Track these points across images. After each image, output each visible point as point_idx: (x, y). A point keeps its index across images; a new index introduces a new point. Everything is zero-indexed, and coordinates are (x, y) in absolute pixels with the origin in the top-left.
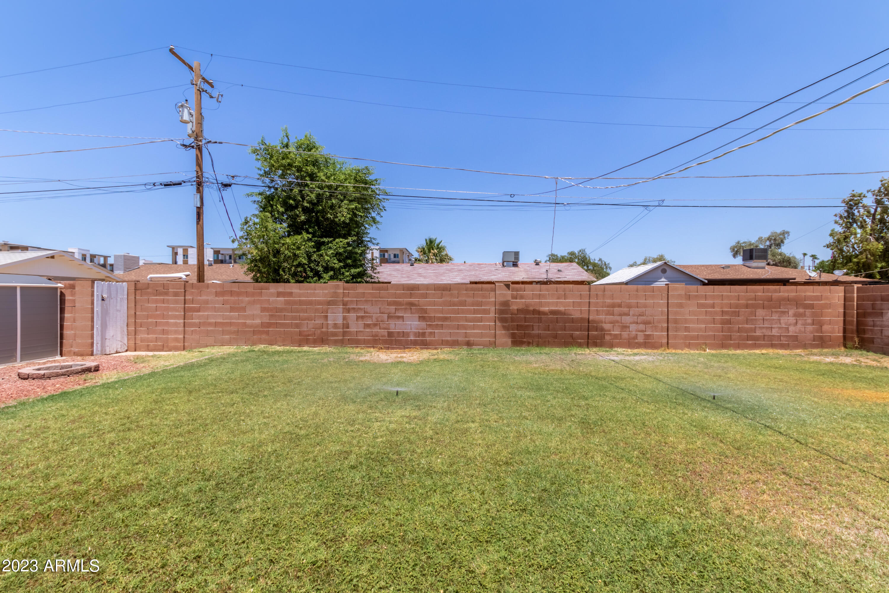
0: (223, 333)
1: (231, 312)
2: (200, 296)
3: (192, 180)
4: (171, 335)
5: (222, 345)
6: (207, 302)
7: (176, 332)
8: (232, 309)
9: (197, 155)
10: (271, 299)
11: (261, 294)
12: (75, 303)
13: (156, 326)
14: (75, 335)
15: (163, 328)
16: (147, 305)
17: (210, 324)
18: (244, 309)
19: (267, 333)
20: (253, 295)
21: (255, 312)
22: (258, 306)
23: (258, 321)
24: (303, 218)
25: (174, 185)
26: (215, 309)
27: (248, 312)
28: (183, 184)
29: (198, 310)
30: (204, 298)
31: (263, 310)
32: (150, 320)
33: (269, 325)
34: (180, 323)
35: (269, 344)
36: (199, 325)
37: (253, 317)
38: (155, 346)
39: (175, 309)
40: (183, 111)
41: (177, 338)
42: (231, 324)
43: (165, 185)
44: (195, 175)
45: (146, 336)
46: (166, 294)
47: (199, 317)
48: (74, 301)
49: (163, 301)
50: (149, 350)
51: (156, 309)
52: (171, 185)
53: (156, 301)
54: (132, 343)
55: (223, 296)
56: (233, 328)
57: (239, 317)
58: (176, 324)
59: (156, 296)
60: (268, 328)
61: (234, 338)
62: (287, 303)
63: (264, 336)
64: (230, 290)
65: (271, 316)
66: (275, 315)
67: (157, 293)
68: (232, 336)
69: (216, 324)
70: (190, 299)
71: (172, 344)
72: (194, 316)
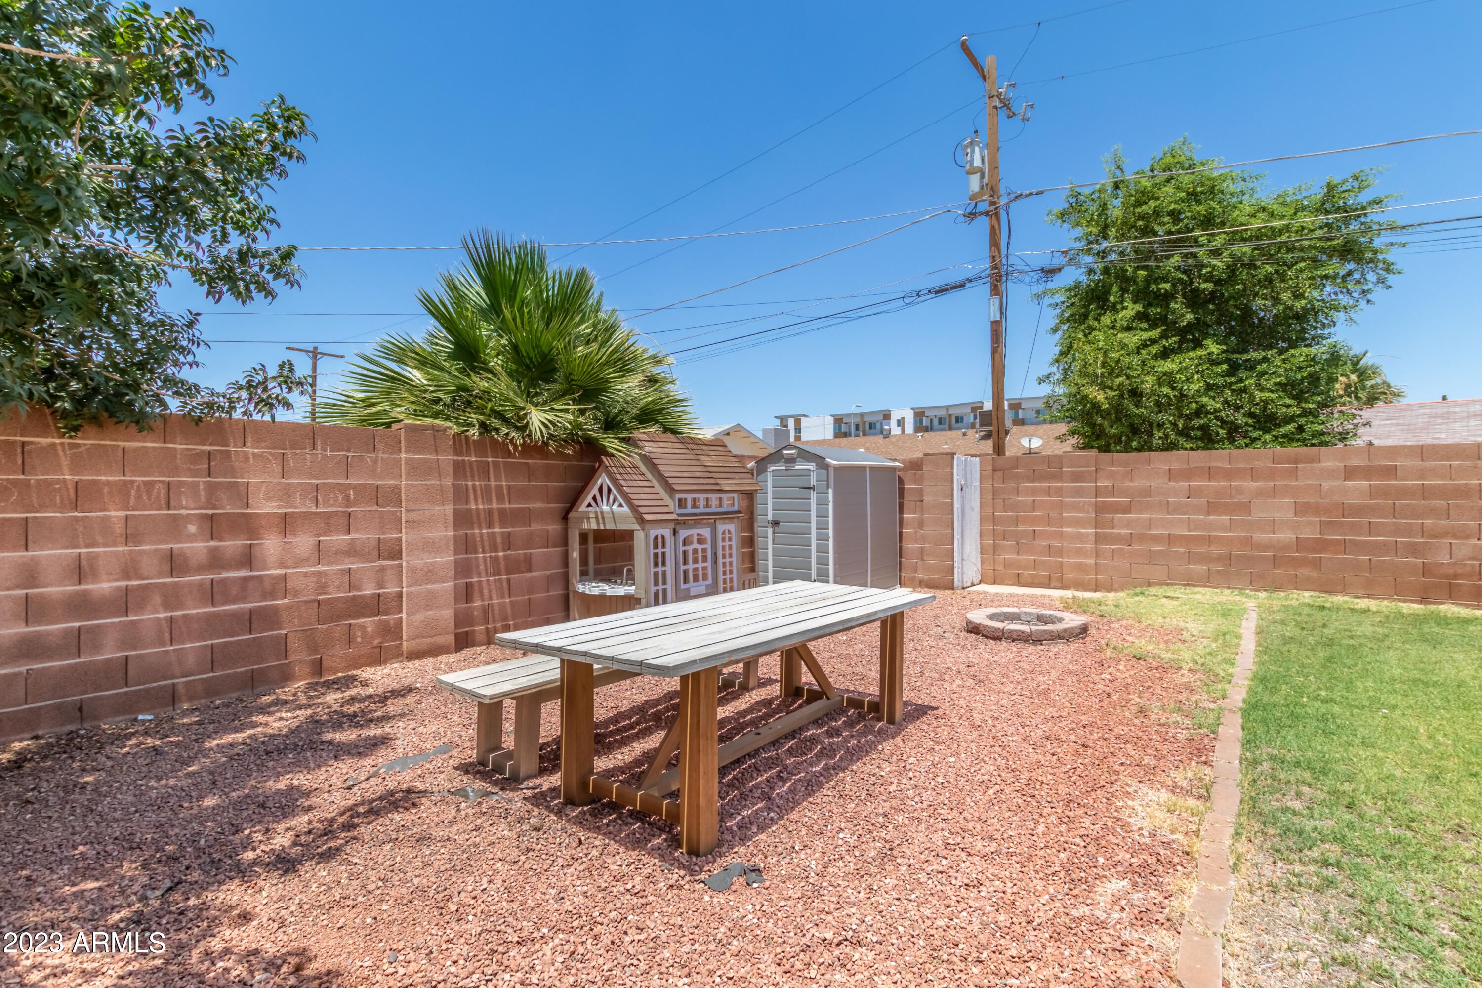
0: (1190, 558)
1: (1209, 514)
2: (1131, 481)
3: (983, 275)
4: (1068, 557)
5: (1188, 585)
6: (1147, 492)
7: (1079, 552)
8: (1211, 508)
9: (993, 228)
10: (1326, 484)
11: (1294, 474)
12: (922, 496)
13: (1034, 540)
14: (922, 551)
15: (1049, 543)
16: (1014, 498)
17: (1156, 539)
18: (1246, 508)
19: (1317, 564)
20: (1271, 475)
21: (1277, 516)
22: (1288, 501)
23: (1287, 536)
24: (1189, 316)
25: (953, 288)
26: (1168, 508)
27: (1258, 514)
28: (967, 285)
29: (1127, 509)
30: (1139, 483)
31: (1301, 509)
32: (1021, 527)
33: (1322, 545)
34: (1087, 535)
35: (1321, 591)
36: (1129, 540)
37: (1272, 526)
38: (1033, 576)
39: (1075, 507)
40: (973, 152)
41: (1081, 564)
42: (1209, 540)
43: (936, 293)
44: (989, 265)
45: (1015, 556)
46: (1058, 477)
47: (1129, 524)
48: (920, 492)
49: (1048, 492)
50: (1019, 584)
51: (1034, 506)
52: (947, 290)
53: (1034, 492)
54: (989, 567)
55: (1188, 478)
56: (1214, 550)
57: (1232, 525)
58: (1078, 537)
59: (1034, 481)
60: (1321, 552)
61: (1218, 571)
62: (1374, 493)
63: (1304, 572)
64: (1208, 465)
65: (1325, 526)
66: (1341, 523)
67: (1036, 476)
68: (1214, 567)
69: (1171, 539)
70: (1107, 487)
71: (1069, 576)
72: (1116, 521)
